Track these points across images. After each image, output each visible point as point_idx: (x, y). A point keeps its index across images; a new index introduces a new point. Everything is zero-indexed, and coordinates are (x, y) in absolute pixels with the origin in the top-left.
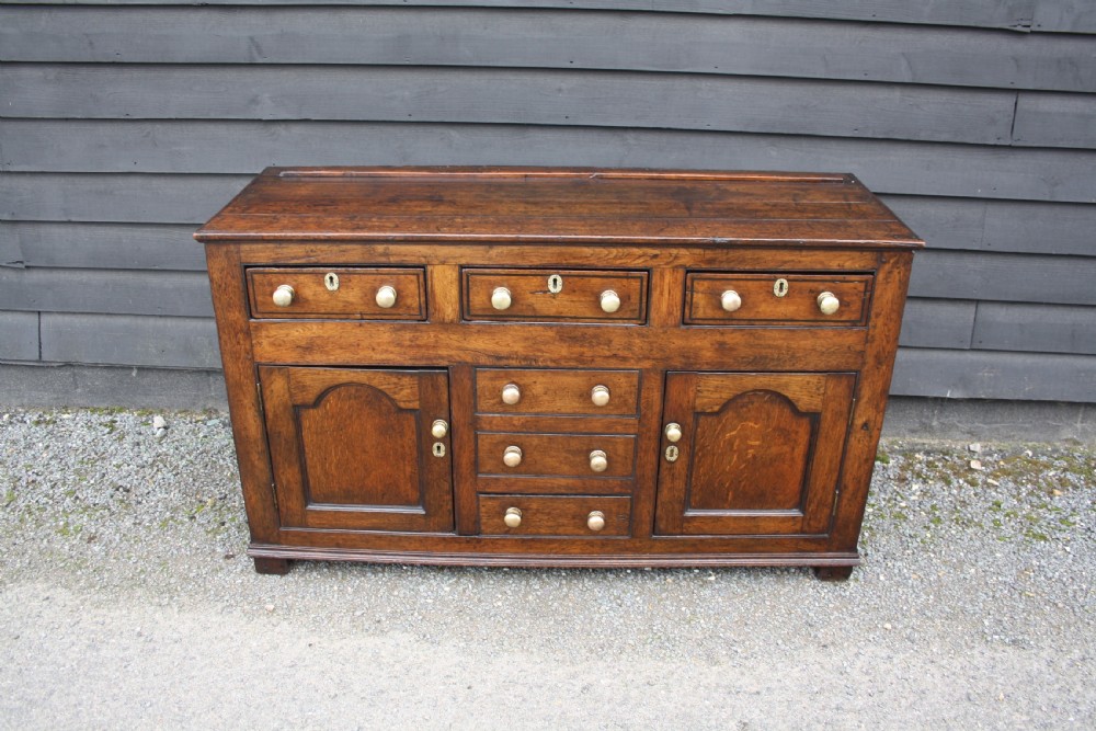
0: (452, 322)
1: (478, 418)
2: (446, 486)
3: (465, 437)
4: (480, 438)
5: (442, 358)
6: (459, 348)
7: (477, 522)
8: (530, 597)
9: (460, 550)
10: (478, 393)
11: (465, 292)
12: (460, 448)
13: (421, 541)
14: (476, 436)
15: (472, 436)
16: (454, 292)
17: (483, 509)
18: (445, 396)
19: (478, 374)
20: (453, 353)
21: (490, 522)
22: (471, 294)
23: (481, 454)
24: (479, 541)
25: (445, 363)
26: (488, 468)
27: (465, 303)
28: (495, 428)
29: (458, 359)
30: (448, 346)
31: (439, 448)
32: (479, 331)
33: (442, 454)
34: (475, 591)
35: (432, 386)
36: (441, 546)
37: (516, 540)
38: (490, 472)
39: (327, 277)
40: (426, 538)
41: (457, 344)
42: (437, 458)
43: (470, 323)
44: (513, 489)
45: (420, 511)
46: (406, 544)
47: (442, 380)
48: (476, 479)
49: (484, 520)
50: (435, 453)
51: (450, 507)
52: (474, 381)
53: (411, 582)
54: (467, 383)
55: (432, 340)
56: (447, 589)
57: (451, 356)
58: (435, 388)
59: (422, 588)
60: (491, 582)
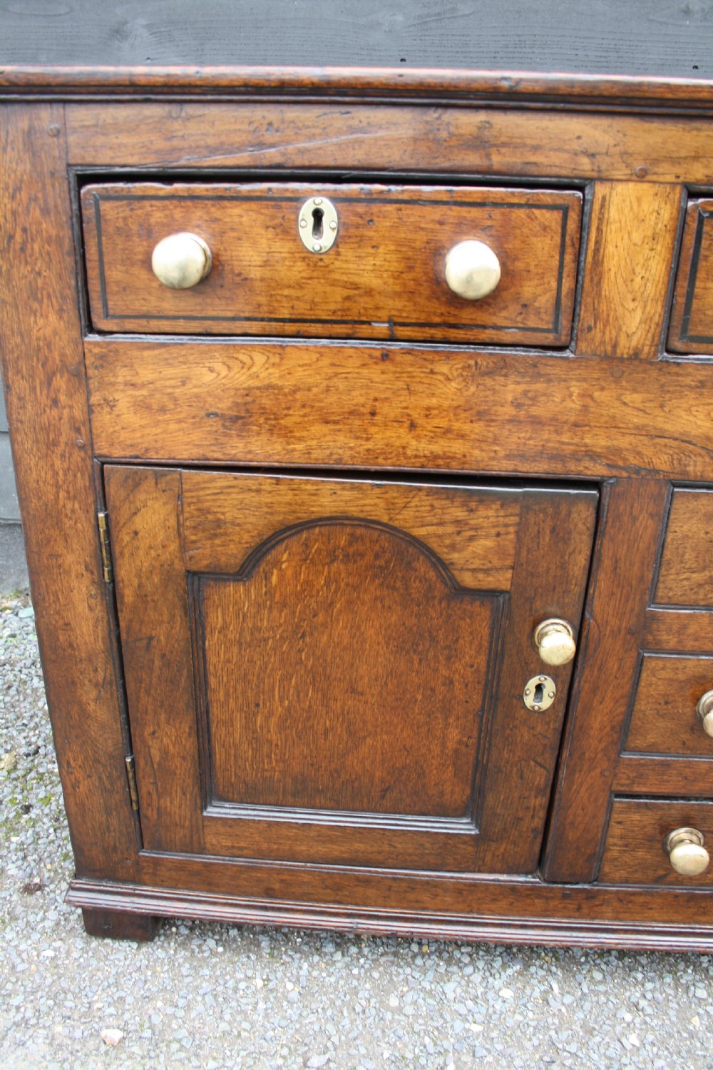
0: (636, 355)
1: (654, 617)
2: (541, 777)
3: (613, 665)
4: (648, 665)
5: (593, 456)
6: (640, 430)
7: (597, 856)
8: (696, 1020)
9: (545, 913)
10: (668, 554)
11: (686, 268)
12: (595, 690)
13: (460, 892)
14: (640, 662)
15: (630, 662)
16: (656, 267)
17: (616, 830)
18: (582, 560)
19: (677, 504)
20: (624, 442)
21: (627, 858)
22: (701, 275)
23: (641, 705)
24: (590, 896)
25: (595, 470)
26: (652, 738)
27: (681, 300)
28: (690, 644)
29: (633, 461)
30: (613, 425)
31: (539, 688)
32: (702, 384)
33: (546, 703)
34: (568, 999)
35: (553, 530)
36: (503, 903)
37: (676, 896)
38: (652, 749)
39: (306, 211)
40: (474, 886)
41: (638, 419)
42: (532, 712)
43: (681, 359)
44: (697, 788)
45: (463, 827)
46: (425, 898)
47: (582, 517)
48: (617, 762)
49: (614, 852)
50: (529, 701)
51: (539, 822)
52: (664, 520)
53: (424, 971)
54: (646, 526)
55: (575, 404)
56: (507, 993)
57: (617, 451)
58: (561, 536)
59: (450, 988)
60: (598, 976)
